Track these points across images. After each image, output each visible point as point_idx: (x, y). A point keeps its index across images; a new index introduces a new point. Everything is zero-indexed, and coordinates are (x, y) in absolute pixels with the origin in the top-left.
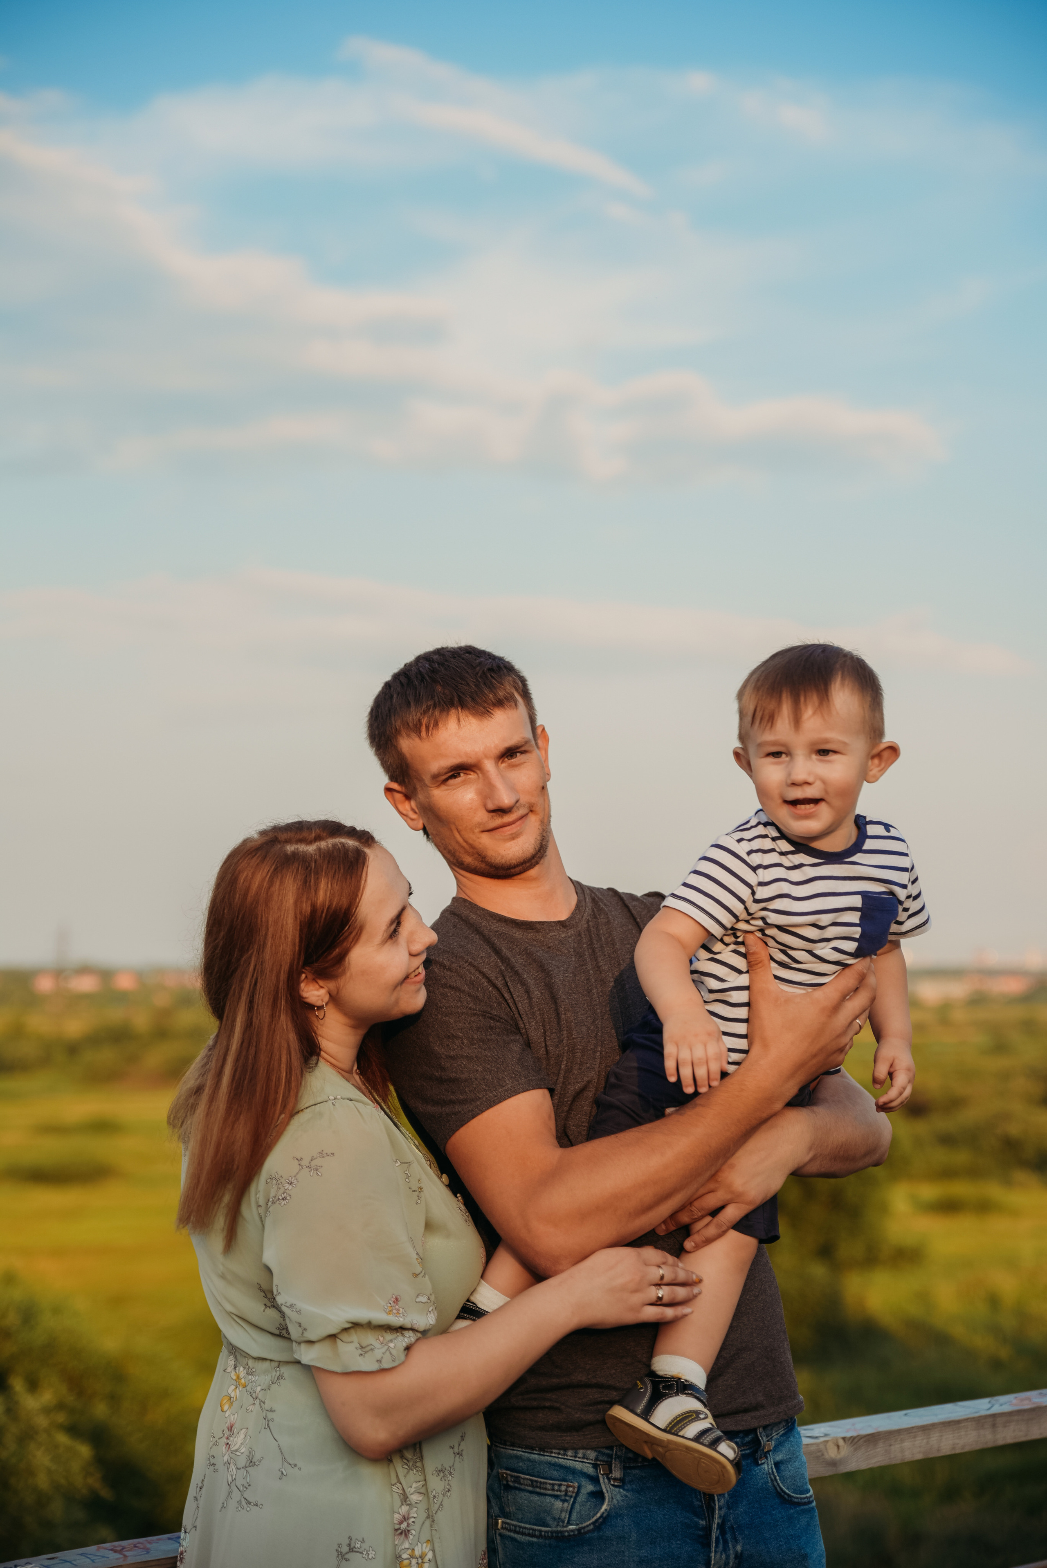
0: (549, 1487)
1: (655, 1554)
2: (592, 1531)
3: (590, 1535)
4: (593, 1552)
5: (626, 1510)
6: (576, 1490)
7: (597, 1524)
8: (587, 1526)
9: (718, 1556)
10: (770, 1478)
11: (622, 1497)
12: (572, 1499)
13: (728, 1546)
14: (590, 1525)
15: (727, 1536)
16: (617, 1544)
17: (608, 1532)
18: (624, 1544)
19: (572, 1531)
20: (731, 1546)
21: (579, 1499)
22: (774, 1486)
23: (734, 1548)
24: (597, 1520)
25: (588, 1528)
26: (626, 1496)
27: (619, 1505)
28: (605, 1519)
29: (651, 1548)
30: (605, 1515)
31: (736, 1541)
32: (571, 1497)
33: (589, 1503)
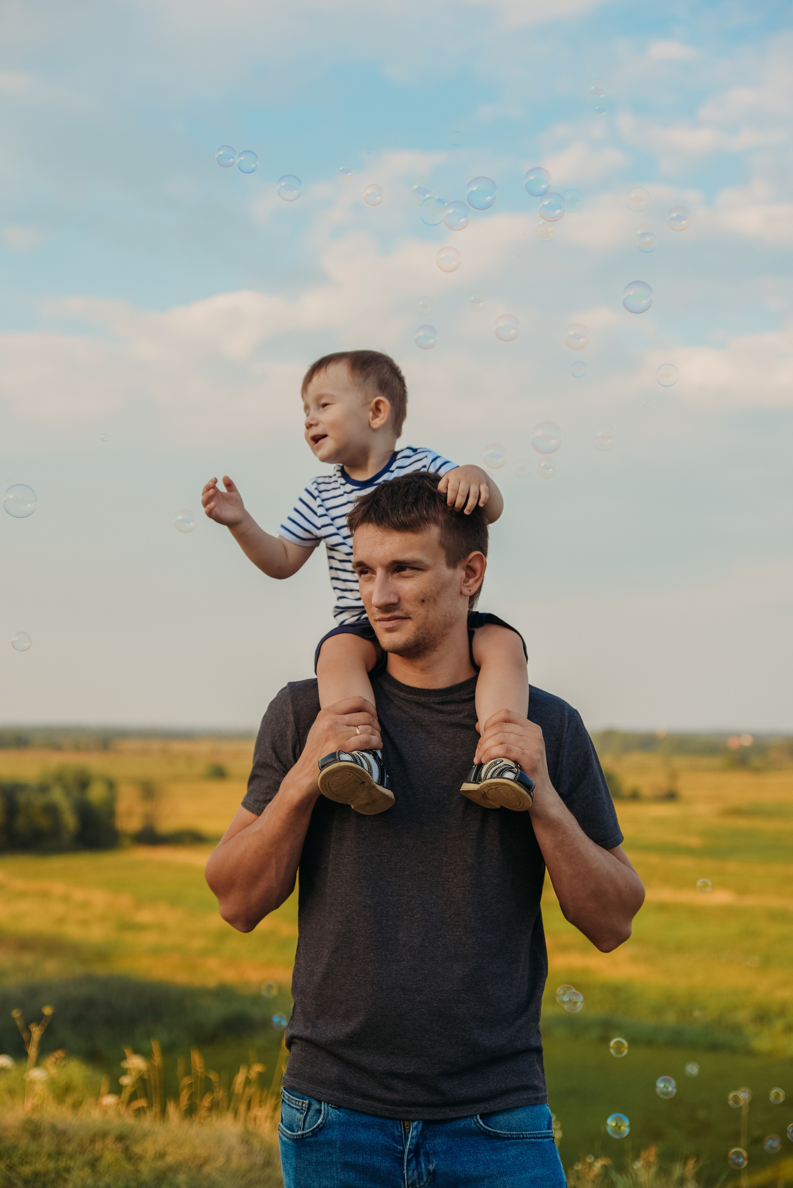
0: (294, 1102)
1: (358, 1161)
2: (311, 1137)
3: (310, 1139)
4: (313, 1152)
5: (338, 1125)
6: (307, 1106)
7: (314, 1132)
8: (307, 1133)
9: (410, 1173)
10: (474, 1121)
11: (336, 1115)
12: (305, 1113)
13: (421, 1166)
14: (309, 1132)
15: (421, 1159)
16: (328, 1147)
17: (320, 1138)
18: (332, 1148)
19: (299, 1135)
20: (423, 1165)
21: (310, 1114)
22: (478, 1127)
23: (426, 1167)
24: (314, 1129)
25: (307, 1135)
26: (339, 1116)
27: (332, 1121)
28: (321, 1129)
29: (354, 1156)
30: (320, 1126)
31: (429, 1161)
32: (305, 1111)
33: (315, 1117)
